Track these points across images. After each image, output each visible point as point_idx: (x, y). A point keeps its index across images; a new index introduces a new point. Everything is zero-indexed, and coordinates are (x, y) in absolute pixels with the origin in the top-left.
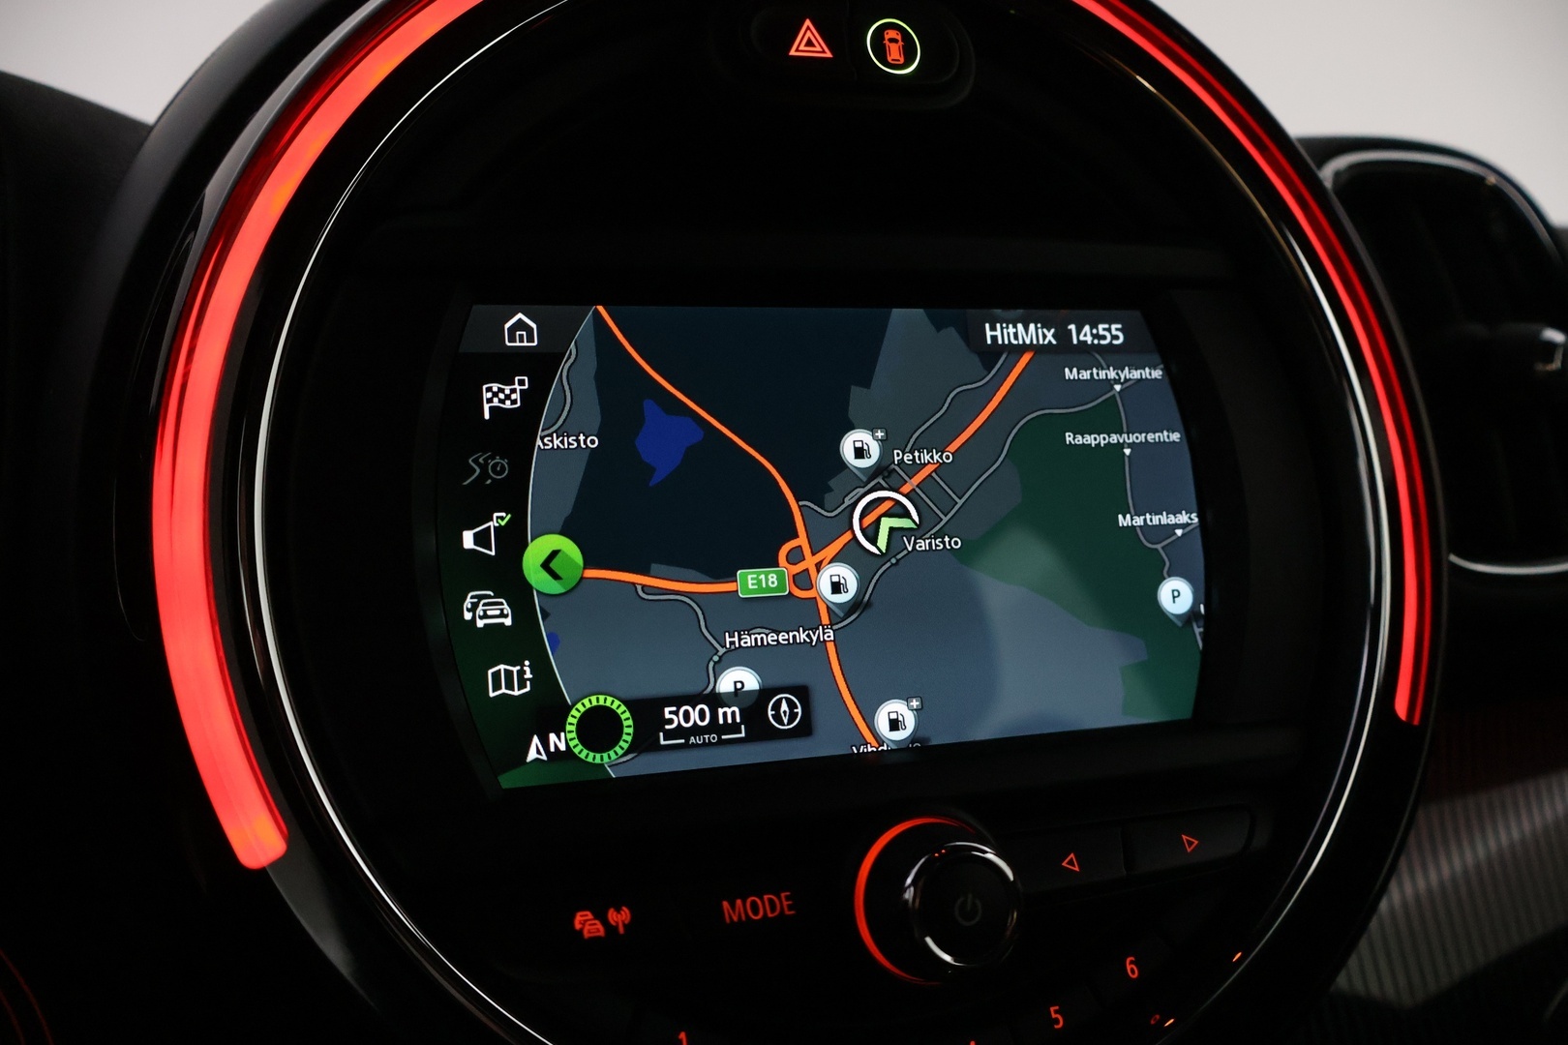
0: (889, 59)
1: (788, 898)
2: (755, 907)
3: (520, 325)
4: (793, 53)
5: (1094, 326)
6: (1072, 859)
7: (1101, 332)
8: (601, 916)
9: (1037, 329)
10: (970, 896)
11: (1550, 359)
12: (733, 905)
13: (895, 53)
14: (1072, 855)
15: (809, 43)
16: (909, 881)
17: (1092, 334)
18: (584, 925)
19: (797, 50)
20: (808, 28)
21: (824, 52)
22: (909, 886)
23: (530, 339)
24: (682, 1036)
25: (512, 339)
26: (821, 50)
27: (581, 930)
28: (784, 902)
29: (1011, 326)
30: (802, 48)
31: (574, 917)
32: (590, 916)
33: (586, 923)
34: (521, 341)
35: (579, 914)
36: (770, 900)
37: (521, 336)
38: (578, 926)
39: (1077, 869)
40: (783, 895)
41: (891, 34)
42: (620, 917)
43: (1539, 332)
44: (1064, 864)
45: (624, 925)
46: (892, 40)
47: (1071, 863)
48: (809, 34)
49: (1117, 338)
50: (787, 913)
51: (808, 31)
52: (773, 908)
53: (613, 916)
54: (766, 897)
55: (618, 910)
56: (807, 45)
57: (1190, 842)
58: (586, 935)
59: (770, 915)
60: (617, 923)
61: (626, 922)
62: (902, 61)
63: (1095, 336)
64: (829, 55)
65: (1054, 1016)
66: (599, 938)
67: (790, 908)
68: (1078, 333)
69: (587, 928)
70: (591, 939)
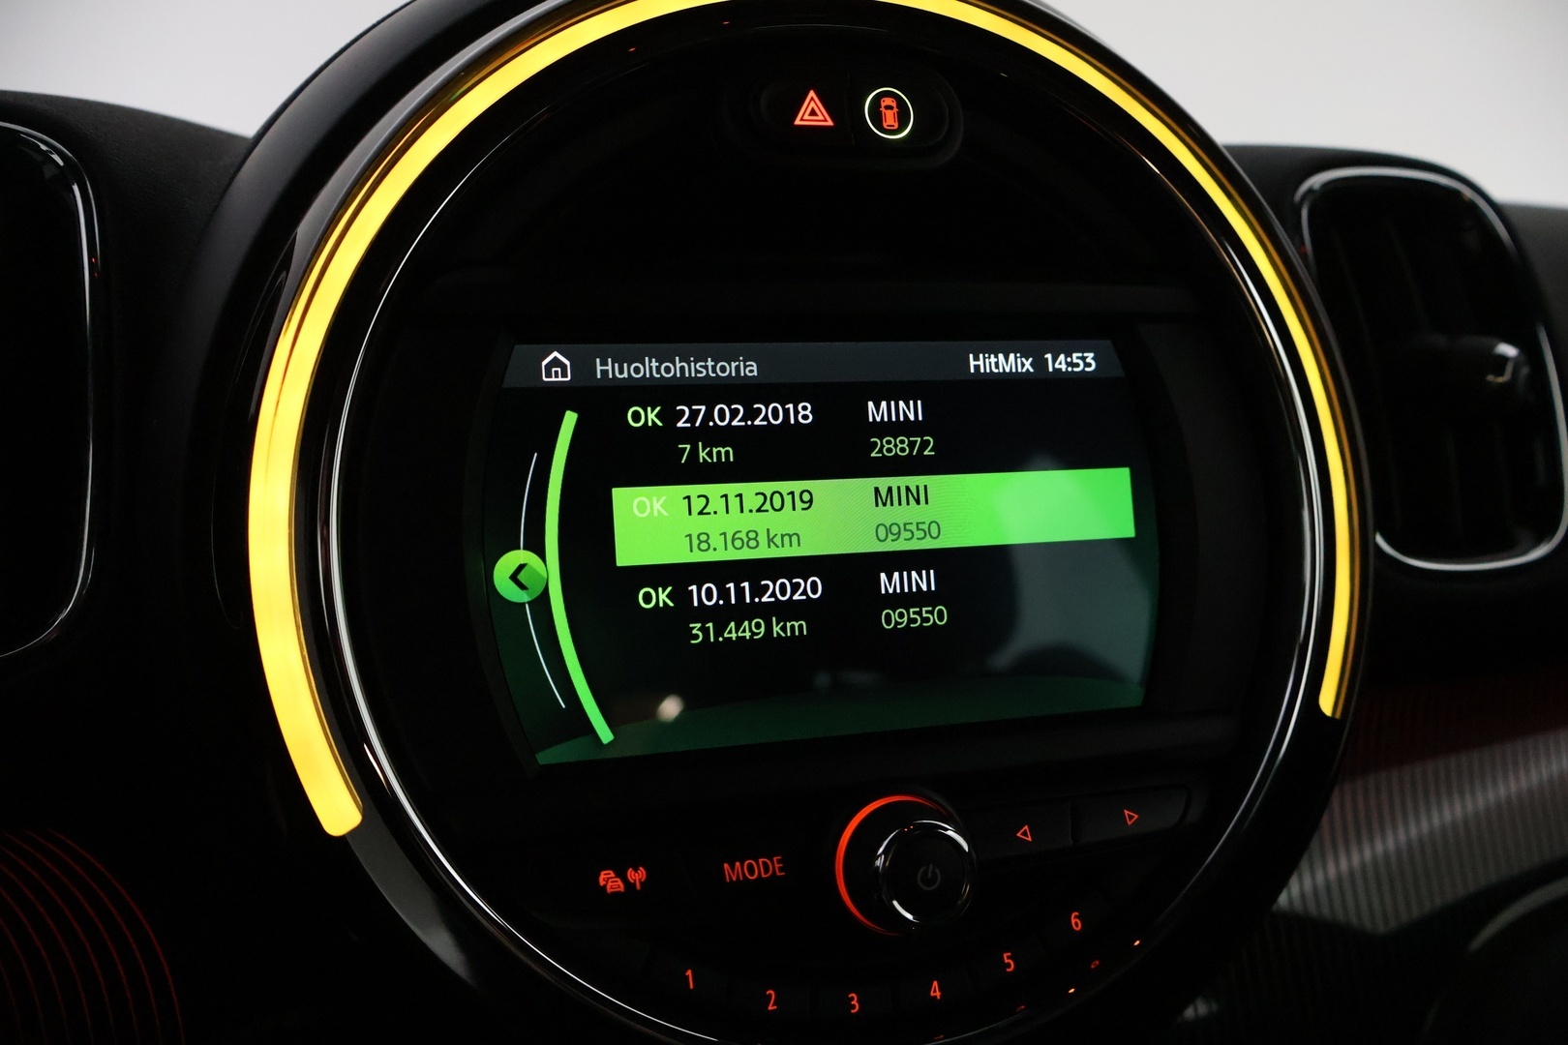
0: (885, 125)
1: (779, 862)
2: (751, 869)
3: (556, 362)
4: (798, 122)
5: (1068, 354)
6: (1025, 831)
7: (1075, 361)
8: (622, 875)
9: (1016, 358)
10: (931, 866)
11: (1500, 372)
12: (732, 867)
13: (890, 119)
14: (1026, 827)
15: (813, 113)
16: (881, 850)
17: (1066, 363)
18: (607, 882)
19: (802, 120)
20: (812, 99)
21: (825, 120)
22: (880, 855)
23: (564, 375)
24: (689, 973)
25: (549, 375)
26: (823, 119)
27: (605, 886)
28: (776, 865)
29: (992, 356)
30: (806, 117)
31: (599, 875)
32: (613, 875)
33: (610, 882)
34: (557, 376)
35: (603, 873)
36: (764, 863)
37: (556, 372)
38: (602, 883)
39: (1030, 839)
40: (775, 859)
41: (888, 101)
42: (637, 876)
43: (1493, 347)
44: (1019, 835)
45: (641, 883)
46: (888, 107)
47: (1025, 834)
48: (812, 104)
49: (1089, 365)
50: (778, 874)
51: (812, 102)
52: (766, 870)
53: (631, 875)
54: (760, 860)
55: (636, 870)
56: (811, 114)
57: (1130, 817)
58: (609, 890)
59: (763, 876)
60: (635, 880)
61: (643, 880)
62: (896, 126)
63: (1068, 364)
64: (830, 123)
65: (1006, 961)
66: (620, 892)
67: (781, 870)
68: (1054, 361)
69: (610, 884)
70: (612, 893)
